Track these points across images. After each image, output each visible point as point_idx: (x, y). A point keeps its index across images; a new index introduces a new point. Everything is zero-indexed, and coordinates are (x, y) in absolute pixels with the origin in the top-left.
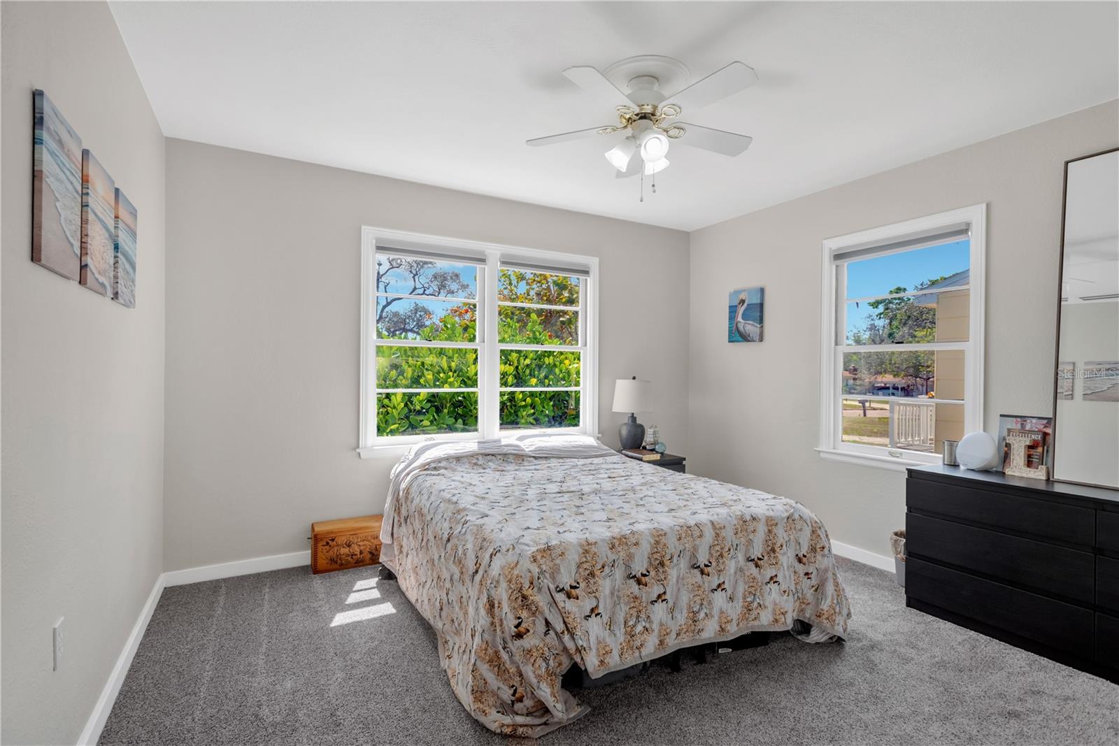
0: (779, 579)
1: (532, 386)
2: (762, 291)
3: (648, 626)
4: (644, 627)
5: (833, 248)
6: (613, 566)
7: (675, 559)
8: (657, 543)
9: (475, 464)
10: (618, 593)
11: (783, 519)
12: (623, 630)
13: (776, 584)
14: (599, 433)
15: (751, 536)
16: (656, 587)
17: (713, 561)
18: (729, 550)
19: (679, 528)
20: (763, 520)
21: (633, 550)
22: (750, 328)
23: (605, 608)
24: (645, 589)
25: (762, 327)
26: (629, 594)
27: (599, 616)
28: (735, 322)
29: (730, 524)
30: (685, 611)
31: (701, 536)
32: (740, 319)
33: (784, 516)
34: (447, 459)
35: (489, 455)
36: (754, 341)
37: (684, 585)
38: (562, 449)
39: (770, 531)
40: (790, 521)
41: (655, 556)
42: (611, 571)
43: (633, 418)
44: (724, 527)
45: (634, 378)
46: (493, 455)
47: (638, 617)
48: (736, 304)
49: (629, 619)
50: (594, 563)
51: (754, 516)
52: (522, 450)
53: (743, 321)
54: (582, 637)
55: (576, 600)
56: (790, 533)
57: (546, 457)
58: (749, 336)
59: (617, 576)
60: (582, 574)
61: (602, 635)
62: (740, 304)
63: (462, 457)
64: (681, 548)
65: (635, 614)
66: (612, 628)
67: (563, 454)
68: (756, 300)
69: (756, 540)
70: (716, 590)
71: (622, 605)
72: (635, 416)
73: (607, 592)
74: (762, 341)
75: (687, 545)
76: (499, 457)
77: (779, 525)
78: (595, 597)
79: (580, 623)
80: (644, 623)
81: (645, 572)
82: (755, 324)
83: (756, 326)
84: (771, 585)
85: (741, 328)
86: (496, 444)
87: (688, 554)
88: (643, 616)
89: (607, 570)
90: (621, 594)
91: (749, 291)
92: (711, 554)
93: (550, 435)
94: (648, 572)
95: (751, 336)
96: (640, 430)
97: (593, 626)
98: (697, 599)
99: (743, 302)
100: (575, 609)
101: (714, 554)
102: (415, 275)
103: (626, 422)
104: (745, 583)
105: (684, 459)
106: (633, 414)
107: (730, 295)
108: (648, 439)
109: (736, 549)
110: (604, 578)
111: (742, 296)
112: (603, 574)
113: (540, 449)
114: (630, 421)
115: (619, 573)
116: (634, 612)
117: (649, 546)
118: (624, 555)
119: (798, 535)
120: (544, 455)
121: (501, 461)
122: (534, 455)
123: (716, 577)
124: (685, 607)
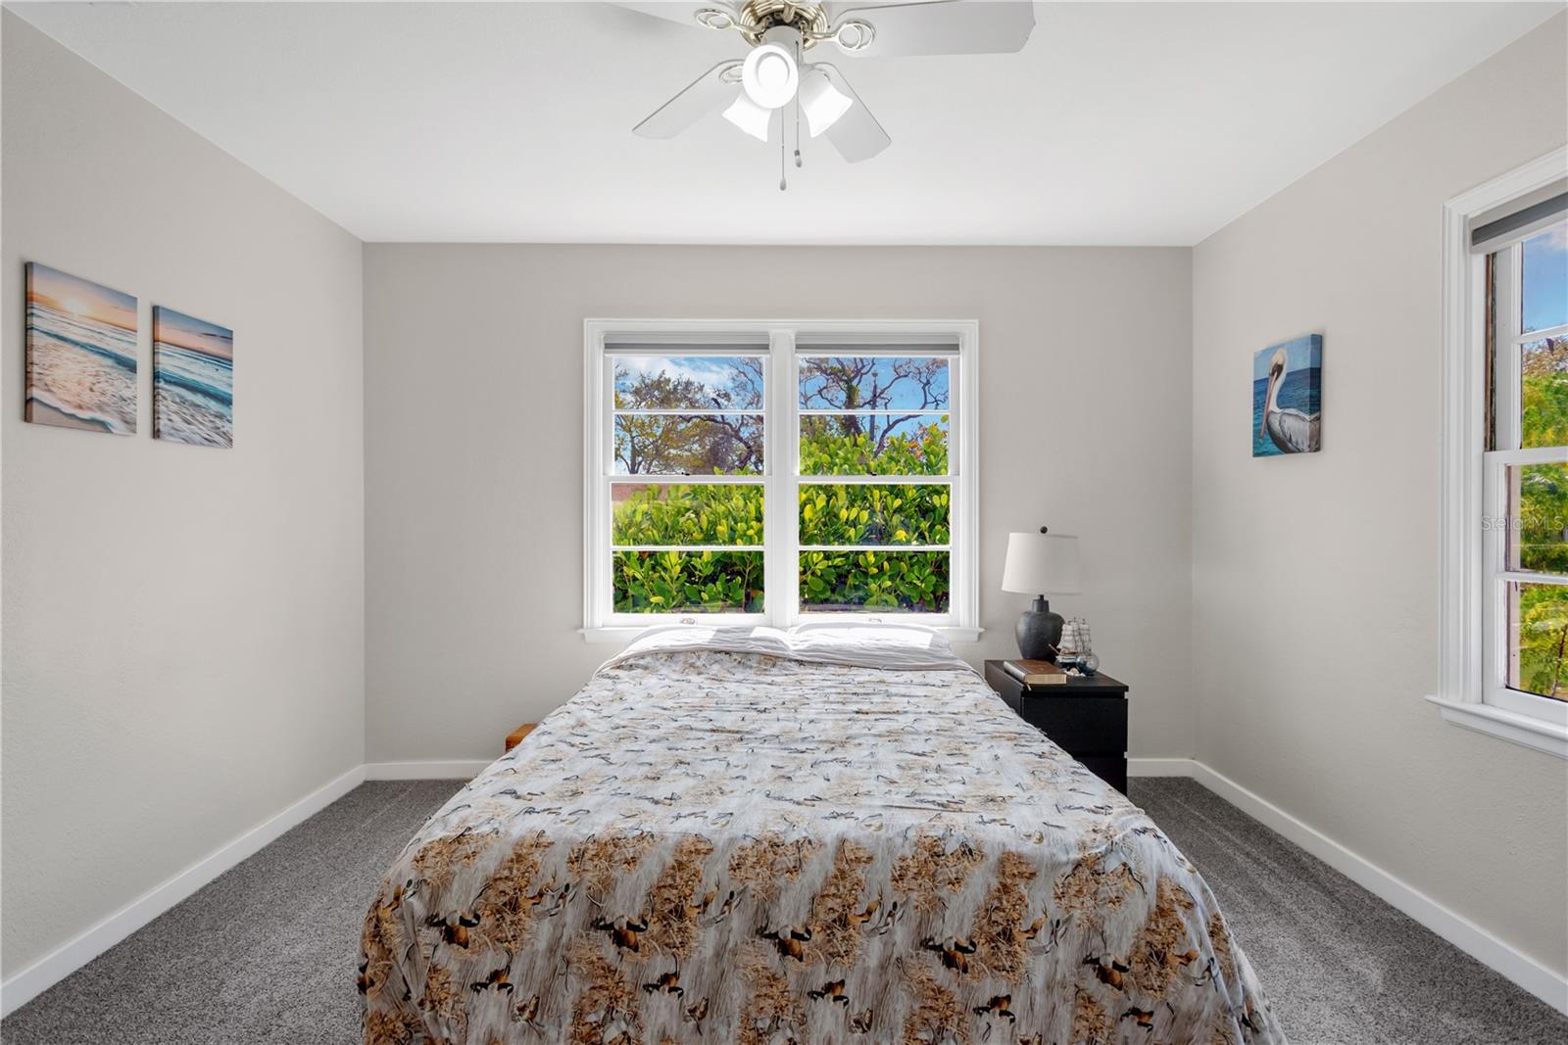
0: (1016, 1007)
1: (900, 543)
2: (1317, 341)
3: (632, 1032)
4: (624, 1033)
5: (1471, 216)
6: (562, 896)
7: (713, 910)
8: (680, 866)
9: (692, 665)
10: (565, 952)
11: (1055, 866)
12: (567, 1027)
13: (1006, 1019)
14: (980, 626)
15: (944, 892)
16: (659, 958)
17: (816, 928)
18: (869, 912)
19: (748, 843)
20: (993, 859)
21: (618, 872)
22: (1295, 424)
23: (528, 976)
24: (630, 956)
25: (1318, 419)
26: (595, 959)
27: (505, 991)
28: (1265, 414)
29: (890, 852)
30: (736, 1023)
31: (795, 870)
32: (1273, 406)
33: (1063, 858)
34: (655, 654)
35: (720, 652)
36: (1299, 451)
37: (736, 967)
38: (856, 651)
39: (1005, 889)
40: (1085, 873)
41: (666, 894)
42: (558, 906)
43: (1042, 603)
44: (870, 859)
45: (1044, 530)
46: (727, 653)
47: (610, 1010)
48: (1267, 376)
49: (587, 1009)
50: (523, 883)
51: (972, 845)
52: (782, 649)
53: (1278, 410)
54: (453, 1023)
55: (462, 949)
56: (1076, 902)
57: (821, 663)
58: (1290, 440)
59: (569, 918)
60: (492, 900)
61: (502, 1029)
62: (1273, 374)
63: (679, 652)
64: (736, 886)
65: (604, 1003)
66: (537, 1019)
67: (853, 660)
68: (1303, 363)
69: (954, 903)
70: (822, 996)
71: (571, 978)
72: (1045, 599)
73: (542, 945)
74: (1318, 449)
75: (751, 884)
76: (735, 656)
77: (1040, 880)
78: (509, 951)
79: (456, 995)
80: (623, 1026)
81: (637, 922)
82: (1302, 414)
83: (1303, 420)
84: (993, 1018)
85: (1276, 426)
86: (742, 635)
87: (750, 906)
88: (622, 1009)
89: (548, 902)
90: (572, 955)
91: (1289, 345)
92: (813, 914)
93: (849, 626)
94: (645, 922)
95: (1294, 439)
96: (1050, 625)
97: (487, 1006)
98: (767, 1003)
99: (1278, 369)
100: (454, 967)
101: (822, 916)
102: (925, 385)
103: (1029, 609)
104: (913, 997)
105: (1126, 688)
106: (1042, 597)
107: (1256, 360)
108: (1066, 642)
109: (890, 914)
110: (540, 917)
111: (1277, 358)
112: (539, 908)
113: (815, 649)
114: (1035, 610)
115: (573, 915)
116: (602, 998)
117: (658, 870)
118: (595, 880)
119: (1103, 912)
120: (818, 660)
121: (735, 663)
122: (799, 658)
123: (823, 967)
124: (737, 1016)
